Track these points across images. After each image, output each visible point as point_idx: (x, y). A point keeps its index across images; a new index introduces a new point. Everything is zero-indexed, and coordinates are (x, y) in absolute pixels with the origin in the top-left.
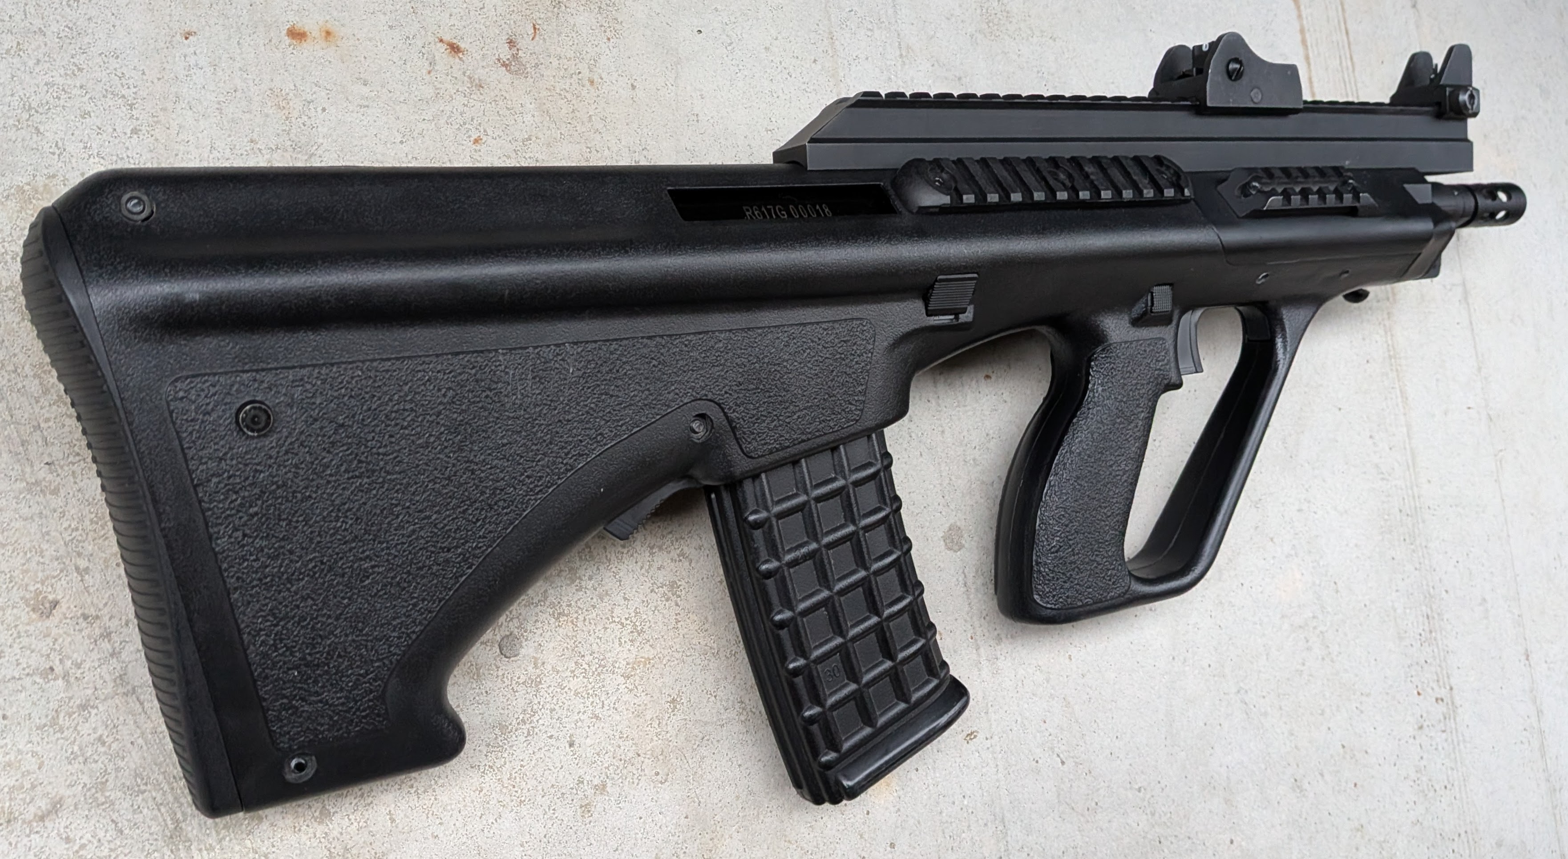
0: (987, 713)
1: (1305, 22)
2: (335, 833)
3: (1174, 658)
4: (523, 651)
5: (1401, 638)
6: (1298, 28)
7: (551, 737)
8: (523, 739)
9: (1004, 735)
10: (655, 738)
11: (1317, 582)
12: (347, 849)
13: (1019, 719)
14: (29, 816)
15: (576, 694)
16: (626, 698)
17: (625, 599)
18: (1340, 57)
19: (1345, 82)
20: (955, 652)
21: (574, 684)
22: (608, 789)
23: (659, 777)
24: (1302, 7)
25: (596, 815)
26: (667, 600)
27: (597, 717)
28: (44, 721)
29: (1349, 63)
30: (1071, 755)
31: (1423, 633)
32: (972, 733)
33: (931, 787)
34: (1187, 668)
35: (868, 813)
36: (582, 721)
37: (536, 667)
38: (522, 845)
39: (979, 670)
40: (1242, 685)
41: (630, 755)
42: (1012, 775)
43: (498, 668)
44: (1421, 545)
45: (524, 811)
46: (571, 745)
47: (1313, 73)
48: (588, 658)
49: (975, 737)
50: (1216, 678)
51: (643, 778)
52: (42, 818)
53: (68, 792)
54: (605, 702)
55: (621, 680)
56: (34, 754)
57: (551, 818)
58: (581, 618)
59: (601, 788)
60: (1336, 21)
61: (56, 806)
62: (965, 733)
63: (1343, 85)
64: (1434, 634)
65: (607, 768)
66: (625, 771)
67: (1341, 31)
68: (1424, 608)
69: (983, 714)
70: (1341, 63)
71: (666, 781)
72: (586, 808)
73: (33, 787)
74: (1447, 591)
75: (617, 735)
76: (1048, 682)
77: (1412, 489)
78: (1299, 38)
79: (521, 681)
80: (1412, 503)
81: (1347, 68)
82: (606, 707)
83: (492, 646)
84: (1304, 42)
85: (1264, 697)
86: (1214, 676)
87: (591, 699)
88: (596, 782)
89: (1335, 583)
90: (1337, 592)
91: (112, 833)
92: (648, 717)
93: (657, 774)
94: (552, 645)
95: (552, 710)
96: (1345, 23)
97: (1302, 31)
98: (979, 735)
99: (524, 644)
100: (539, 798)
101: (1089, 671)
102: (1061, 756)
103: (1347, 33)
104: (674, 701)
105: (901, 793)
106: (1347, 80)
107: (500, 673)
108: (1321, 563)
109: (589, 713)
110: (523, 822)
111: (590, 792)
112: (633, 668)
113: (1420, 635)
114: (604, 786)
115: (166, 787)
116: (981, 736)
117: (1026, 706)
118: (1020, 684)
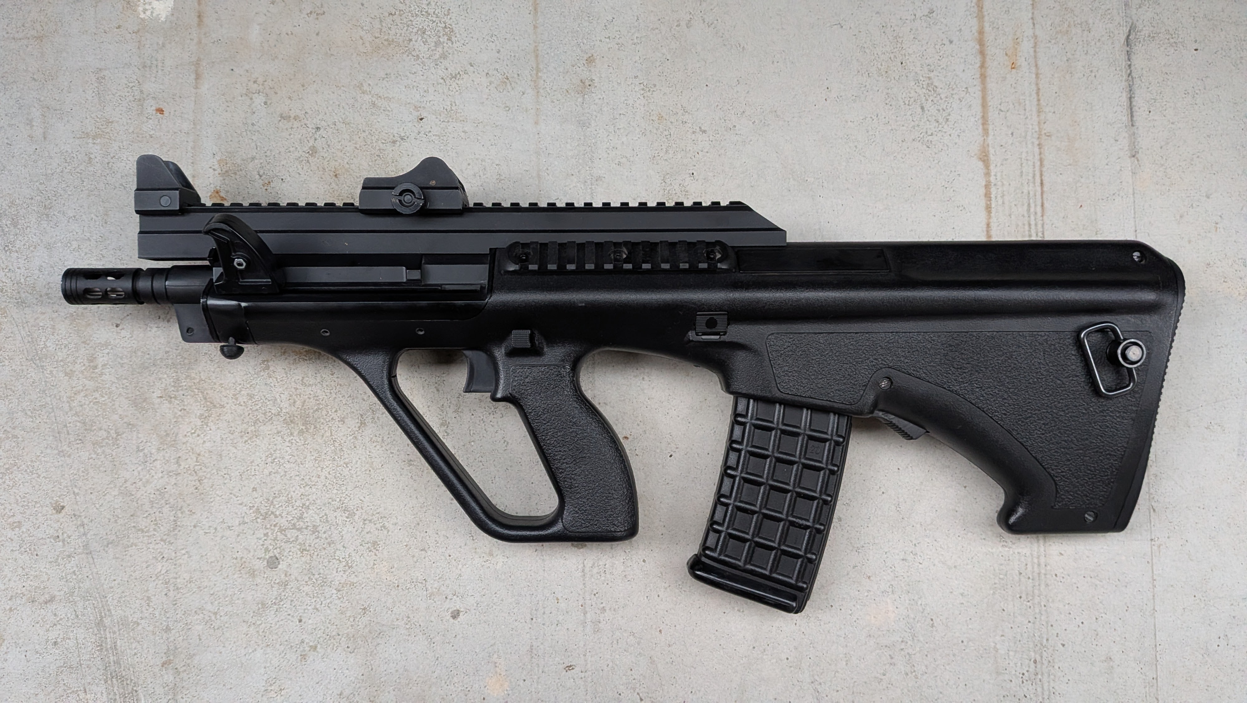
0: (585, 655)
1: (992, 179)
2: (172, 639)
3: (754, 648)
4: (280, 566)
5: (998, 673)
6: (984, 183)
7: (289, 615)
8: (273, 612)
9: (596, 673)
10: (350, 628)
11: (912, 616)
12: (176, 648)
13: (611, 664)
14: (41, 600)
15: (307, 594)
16: (336, 602)
17: (344, 547)
18: (1029, 205)
19: (1030, 225)
20: (567, 612)
21: (306, 588)
22: (318, 650)
23: (349, 650)
24: (992, 167)
25: (308, 662)
26: (370, 551)
27: (317, 609)
28: (52, 560)
29: (1039, 209)
30: (650, 695)
31: (1026, 674)
32: (570, 666)
33: (533, 693)
34: (764, 657)
35: (484, 699)
36: (308, 610)
37: (286, 575)
38: (265, 668)
39: (584, 627)
40: (816, 677)
41: (334, 633)
42: (597, 699)
43: (265, 573)
44: (1039, 603)
45: (269, 650)
46: (300, 621)
47: (993, 220)
48: (317, 576)
49: (573, 669)
50: (792, 669)
51: (340, 648)
52: (46, 603)
53: (58, 594)
54: (324, 602)
55: (335, 592)
56: (47, 574)
57: (283, 658)
58: (316, 554)
59: (314, 648)
60: (1031, 175)
61: (52, 599)
62: (565, 665)
63: (1027, 227)
64: (1040, 677)
65: (319, 638)
66: (329, 642)
67: (1034, 183)
68: (1032, 654)
69: (581, 656)
70: (1029, 210)
71: (353, 652)
72: (304, 657)
73: (44, 588)
74: (1063, 645)
75: (328, 621)
76: (639, 644)
77: (1038, 557)
78: (982, 191)
79: (277, 582)
80: (1036, 570)
81: (1036, 213)
82: (323, 605)
83: (263, 561)
84: (988, 195)
85: (838, 691)
86: (791, 667)
87: (315, 599)
88: (311, 644)
89: (932, 620)
90: (932, 626)
91: (73, 616)
92: (348, 615)
93: (348, 647)
94: (296, 565)
95: (292, 601)
96: (1041, 175)
97: (987, 186)
98: (576, 669)
99: (281, 562)
100: (278, 646)
101: (675, 643)
102: (641, 695)
103: (1042, 184)
104: (364, 609)
105: (510, 692)
106: (1033, 223)
107: (266, 576)
108: (919, 603)
109: (313, 607)
110: (267, 656)
111: (307, 649)
112: (343, 587)
113: (1023, 674)
114: (316, 647)
115: (99, 600)
116: (577, 669)
117: (618, 657)
118: (615, 642)
